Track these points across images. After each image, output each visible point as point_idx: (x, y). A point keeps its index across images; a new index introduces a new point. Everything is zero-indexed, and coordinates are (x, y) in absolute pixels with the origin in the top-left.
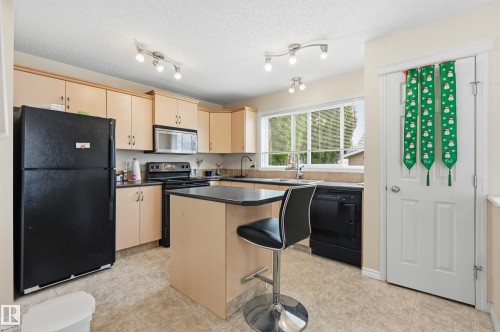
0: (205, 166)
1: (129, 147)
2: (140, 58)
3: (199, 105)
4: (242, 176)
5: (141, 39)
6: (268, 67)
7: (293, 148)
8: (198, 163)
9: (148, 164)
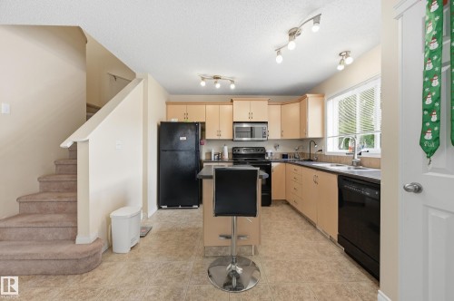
0: (281, 150)
1: (217, 138)
2: (203, 84)
3: (269, 101)
4: (310, 160)
5: (203, 72)
6: (279, 59)
7: (358, 131)
8: (275, 147)
9: (233, 148)
